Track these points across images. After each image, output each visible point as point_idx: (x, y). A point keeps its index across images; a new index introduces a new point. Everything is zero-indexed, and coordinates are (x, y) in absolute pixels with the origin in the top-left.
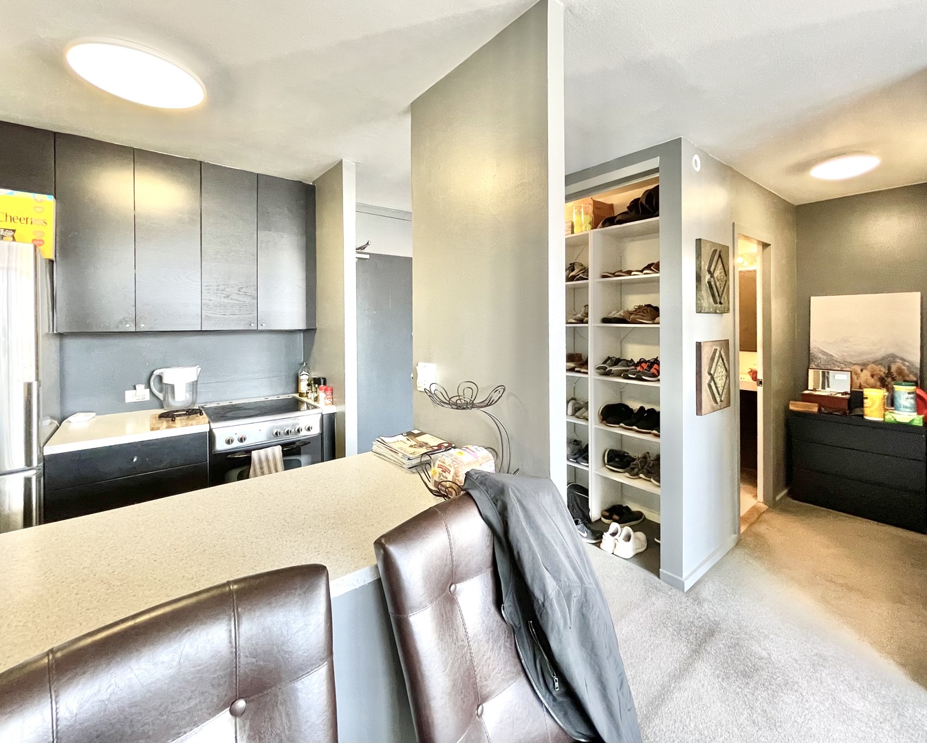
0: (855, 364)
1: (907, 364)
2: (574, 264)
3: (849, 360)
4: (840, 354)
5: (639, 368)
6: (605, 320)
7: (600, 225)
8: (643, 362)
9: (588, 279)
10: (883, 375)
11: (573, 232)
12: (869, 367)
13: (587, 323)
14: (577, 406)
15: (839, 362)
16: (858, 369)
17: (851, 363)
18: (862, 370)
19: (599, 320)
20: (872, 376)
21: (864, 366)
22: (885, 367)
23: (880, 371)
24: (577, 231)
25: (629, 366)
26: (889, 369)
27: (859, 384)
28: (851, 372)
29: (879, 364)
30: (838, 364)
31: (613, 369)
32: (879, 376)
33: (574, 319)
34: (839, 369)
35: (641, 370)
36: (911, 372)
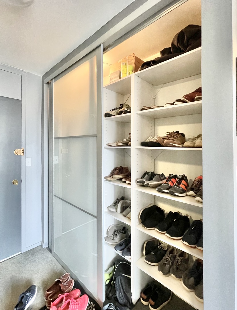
2: (123, 104)
5: (170, 183)
6: (144, 144)
7: (140, 69)
8: (172, 177)
9: (131, 112)
11: (120, 78)
13: (130, 146)
14: (124, 205)
19: (139, 144)
24: (124, 77)
25: (161, 180)
31: (150, 183)
33: (122, 143)
35: (172, 185)
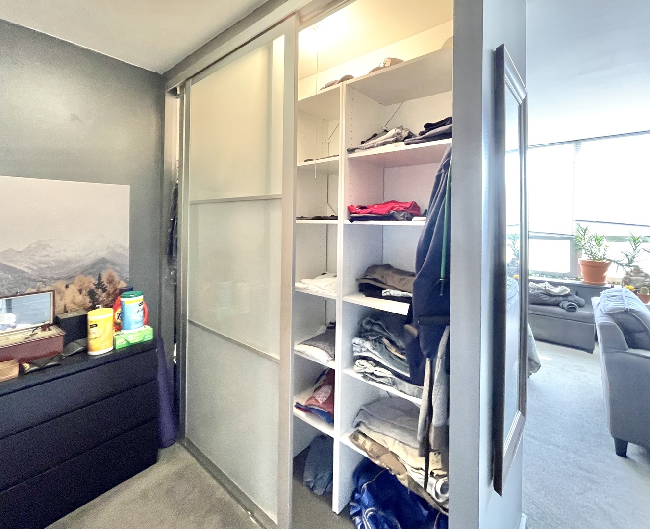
0: (58, 279)
1: (117, 268)
3: (48, 274)
4: (35, 268)
10: (93, 287)
12: (76, 280)
15: (34, 280)
16: (61, 285)
17: (53, 279)
18: (67, 286)
20: (80, 291)
21: (69, 279)
22: (94, 277)
23: (90, 282)
26: (100, 278)
27: (63, 307)
28: (54, 291)
29: (90, 274)
30: (31, 283)
32: (88, 290)
34: (34, 291)
36: (122, 278)
